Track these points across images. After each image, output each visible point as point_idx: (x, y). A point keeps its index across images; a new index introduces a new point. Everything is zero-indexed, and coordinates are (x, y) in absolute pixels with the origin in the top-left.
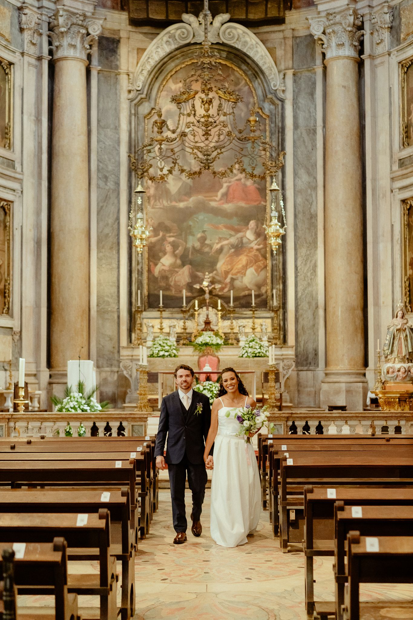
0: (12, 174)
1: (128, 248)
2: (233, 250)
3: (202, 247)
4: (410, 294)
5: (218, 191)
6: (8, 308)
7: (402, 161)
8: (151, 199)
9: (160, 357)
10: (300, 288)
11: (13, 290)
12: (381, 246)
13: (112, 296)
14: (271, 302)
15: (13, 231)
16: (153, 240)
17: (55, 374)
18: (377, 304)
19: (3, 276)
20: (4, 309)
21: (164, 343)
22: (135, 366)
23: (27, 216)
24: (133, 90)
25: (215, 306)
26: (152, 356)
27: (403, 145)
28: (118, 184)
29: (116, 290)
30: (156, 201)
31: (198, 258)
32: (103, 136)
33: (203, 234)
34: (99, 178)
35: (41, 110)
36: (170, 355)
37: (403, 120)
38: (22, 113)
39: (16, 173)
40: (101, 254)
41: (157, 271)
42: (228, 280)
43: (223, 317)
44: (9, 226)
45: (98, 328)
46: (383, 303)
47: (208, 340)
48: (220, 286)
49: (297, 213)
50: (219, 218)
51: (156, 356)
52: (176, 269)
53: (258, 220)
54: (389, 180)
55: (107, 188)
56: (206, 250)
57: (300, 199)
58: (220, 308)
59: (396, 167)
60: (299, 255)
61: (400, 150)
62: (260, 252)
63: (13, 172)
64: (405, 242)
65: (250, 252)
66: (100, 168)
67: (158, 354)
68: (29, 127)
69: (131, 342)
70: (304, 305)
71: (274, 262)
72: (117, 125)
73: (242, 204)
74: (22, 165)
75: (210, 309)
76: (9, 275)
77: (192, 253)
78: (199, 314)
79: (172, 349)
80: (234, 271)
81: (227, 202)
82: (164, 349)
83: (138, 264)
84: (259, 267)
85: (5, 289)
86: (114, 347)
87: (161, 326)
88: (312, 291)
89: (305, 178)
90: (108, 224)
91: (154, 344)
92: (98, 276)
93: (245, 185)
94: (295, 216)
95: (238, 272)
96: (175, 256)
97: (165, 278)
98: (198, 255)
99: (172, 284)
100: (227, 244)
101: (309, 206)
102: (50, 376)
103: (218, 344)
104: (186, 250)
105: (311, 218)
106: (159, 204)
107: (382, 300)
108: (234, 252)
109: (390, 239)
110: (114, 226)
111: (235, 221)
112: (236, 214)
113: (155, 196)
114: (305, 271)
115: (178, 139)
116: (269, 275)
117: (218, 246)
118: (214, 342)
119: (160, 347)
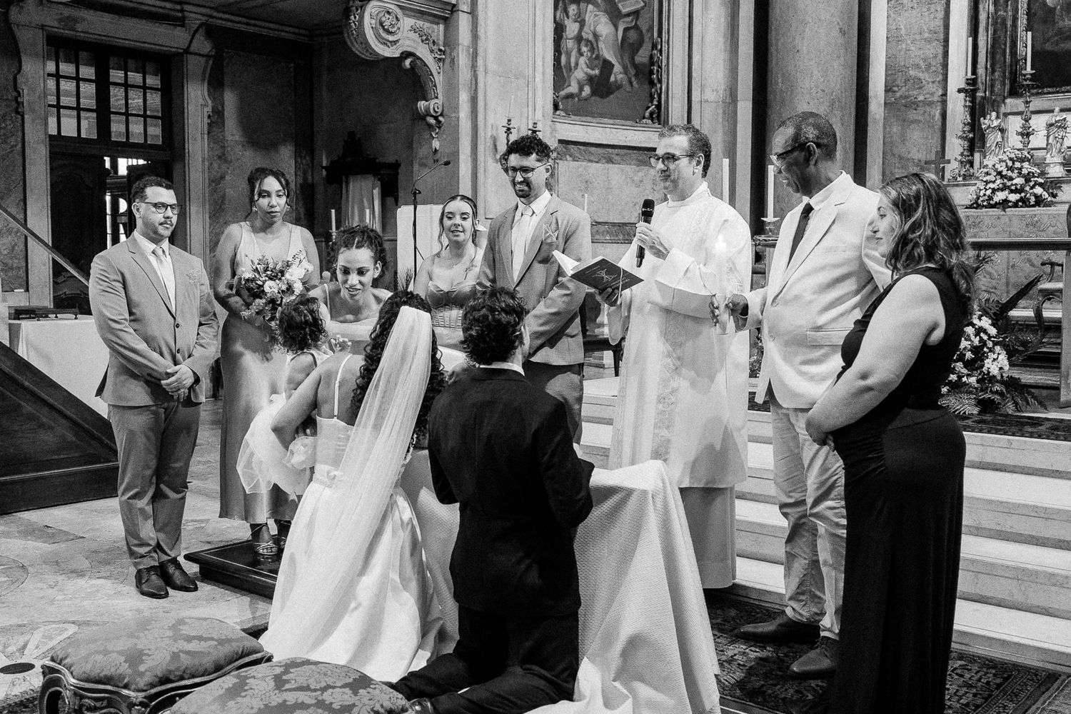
6: (659, 106)
9: (994, 207)
13: (929, 66)
20: (648, 108)
26: (975, 203)
29: (940, 51)
36: (1021, 200)
51: (985, 203)
67: (990, 198)
76: (660, 32)
79: (1032, 184)
82: (1009, 183)
87: (1024, 127)
91: (985, 175)
119: (999, 181)
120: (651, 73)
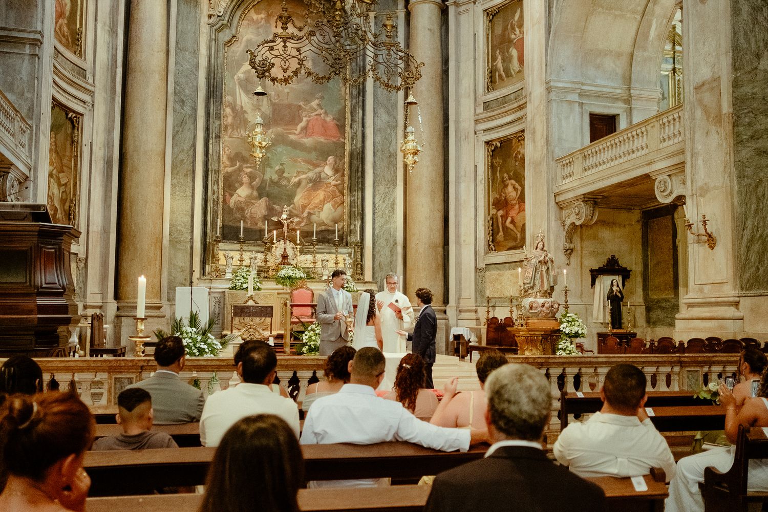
0: (83, 85)
1: (203, 176)
2: (311, 185)
3: (280, 179)
4: (493, 234)
5: (297, 125)
7: (487, 104)
8: (229, 128)
9: (243, 290)
10: (377, 225)
11: (79, 211)
12: (463, 186)
13: (185, 225)
14: (349, 238)
15: (81, 147)
16: (230, 170)
17: (124, 307)
18: (458, 243)
19: (69, 196)
21: (247, 275)
22: (213, 299)
23: (97, 132)
24: (214, 15)
25: (293, 240)
26: (234, 288)
27: (488, 90)
28: (195, 110)
29: (190, 219)
30: (233, 130)
31: (275, 190)
32: (181, 58)
33: (281, 167)
34: (175, 102)
35: (117, 21)
37: (488, 66)
38: (96, 20)
39: (87, 83)
40: (175, 181)
41: (232, 202)
42: (305, 214)
43: (302, 252)
44: (78, 141)
45: (170, 259)
46: (464, 241)
47: (291, 273)
48: (298, 220)
49: (376, 151)
50: (298, 151)
51: (239, 288)
52: (252, 201)
53: (336, 156)
54: (473, 122)
55: (184, 112)
56: (284, 183)
57: (379, 138)
58: (298, 242)
59: (480, 110)
60: (377, 193)
61: (485, 94)
62: (338, 189)
63: (83, 82)
64: (489, 182)
65: (327, 187)
66: (177, 91)
67: (241, 286)
68: (103, 37)
69: (204, 274)
70: (381, 242)
71: (352, 198)
72: (196, 48)
73: (321, 139)
74: (94, 76)
75: (288, 242)
76: (75, 195)
77: (270, 186)
78: (276, 248)
80: (311, 206)
81: (306, 136)
82: (247, 281)
83: (214, 194)
84: (336, 202)
85: (70, 210)
86: (185, 279)
87: (241, 258)
88: (390, 228)
89: (384, 117)
90: (183, 150)
91: (236, 276)
92: (171, 204)
93: (324, 120)
94: (374, 154)
95: (316, 207)
96: (252, 187)
97: (241, 209)
98: (276, 187)
99: (248, 216)
100: (306, 178)
101: (388, 145)
102: (118, 309)
103: (301, 278)
104: (263, 181)
105: (390, 156)
106: (236, 133)
107: (463, 238)
108: (312, 186)
109: (473, 179)
110: (189, 152)
111: (313, 155)
112: (315, 149)
113: (232, 125)
114: (383, 209)
115: (305, 38)
116: (346, 210)
117: (296, 180)
118: (298, 276)
119: (243, 280)
120: (70, 214)
